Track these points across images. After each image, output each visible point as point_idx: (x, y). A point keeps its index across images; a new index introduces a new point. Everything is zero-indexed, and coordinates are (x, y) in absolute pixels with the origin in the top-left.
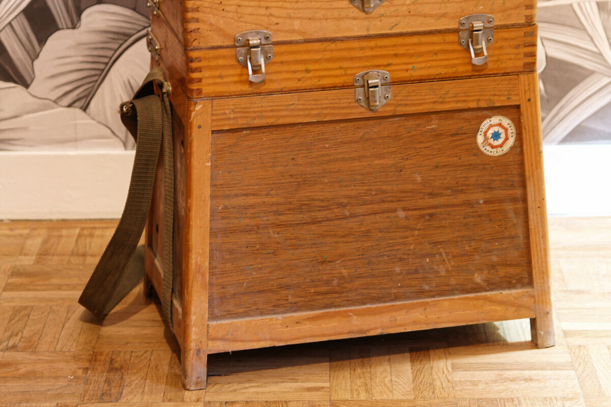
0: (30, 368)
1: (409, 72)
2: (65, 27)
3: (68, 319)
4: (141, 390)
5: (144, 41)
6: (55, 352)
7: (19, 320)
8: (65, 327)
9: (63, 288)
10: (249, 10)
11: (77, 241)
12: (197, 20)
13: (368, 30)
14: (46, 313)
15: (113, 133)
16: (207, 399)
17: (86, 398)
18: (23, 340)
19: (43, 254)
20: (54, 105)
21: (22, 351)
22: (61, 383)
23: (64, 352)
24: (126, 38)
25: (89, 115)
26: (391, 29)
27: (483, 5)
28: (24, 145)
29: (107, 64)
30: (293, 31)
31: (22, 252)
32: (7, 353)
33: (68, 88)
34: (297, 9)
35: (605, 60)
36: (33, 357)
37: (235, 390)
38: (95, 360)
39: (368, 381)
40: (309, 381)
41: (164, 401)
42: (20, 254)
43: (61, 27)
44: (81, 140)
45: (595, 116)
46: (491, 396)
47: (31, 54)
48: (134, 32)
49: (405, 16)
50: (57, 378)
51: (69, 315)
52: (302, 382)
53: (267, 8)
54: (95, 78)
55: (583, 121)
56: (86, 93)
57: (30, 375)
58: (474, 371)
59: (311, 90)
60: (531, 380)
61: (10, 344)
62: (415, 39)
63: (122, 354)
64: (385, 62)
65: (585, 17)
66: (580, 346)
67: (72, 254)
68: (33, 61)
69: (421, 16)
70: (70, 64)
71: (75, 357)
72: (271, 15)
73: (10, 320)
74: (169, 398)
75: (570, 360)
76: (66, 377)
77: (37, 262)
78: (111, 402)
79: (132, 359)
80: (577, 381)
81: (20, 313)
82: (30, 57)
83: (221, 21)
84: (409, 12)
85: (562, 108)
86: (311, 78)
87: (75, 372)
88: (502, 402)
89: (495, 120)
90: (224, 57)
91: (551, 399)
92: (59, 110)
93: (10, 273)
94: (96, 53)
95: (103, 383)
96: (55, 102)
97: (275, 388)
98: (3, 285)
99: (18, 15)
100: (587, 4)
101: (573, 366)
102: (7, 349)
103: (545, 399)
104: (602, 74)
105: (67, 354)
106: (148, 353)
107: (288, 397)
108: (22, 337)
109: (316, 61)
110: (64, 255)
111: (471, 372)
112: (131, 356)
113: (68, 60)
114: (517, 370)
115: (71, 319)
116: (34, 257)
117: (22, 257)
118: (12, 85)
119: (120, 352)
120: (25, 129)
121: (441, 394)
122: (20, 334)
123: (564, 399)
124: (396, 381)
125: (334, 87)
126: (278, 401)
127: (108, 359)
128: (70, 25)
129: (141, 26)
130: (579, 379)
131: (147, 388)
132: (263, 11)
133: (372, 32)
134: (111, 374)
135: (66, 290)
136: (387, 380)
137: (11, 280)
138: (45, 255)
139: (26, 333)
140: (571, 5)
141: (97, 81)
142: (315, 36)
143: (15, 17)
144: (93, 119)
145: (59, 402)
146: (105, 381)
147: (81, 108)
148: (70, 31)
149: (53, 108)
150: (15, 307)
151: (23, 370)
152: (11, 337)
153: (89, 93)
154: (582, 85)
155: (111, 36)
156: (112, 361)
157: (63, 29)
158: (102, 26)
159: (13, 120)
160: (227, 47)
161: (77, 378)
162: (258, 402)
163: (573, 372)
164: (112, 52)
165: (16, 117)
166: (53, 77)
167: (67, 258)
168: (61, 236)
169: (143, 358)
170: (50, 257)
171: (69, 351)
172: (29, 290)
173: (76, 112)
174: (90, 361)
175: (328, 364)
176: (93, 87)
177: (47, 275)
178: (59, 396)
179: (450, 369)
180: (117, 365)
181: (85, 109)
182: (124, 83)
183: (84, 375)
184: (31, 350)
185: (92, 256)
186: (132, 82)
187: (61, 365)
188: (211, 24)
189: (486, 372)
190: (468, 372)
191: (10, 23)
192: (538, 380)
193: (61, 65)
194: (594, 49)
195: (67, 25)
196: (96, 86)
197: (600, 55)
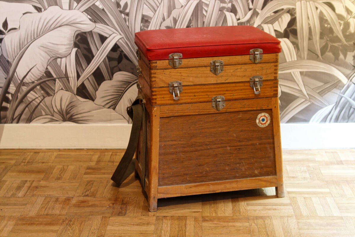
0: (93, 203)
1: (232, 96)
2: (107, 79)
3: (107, 185)
4: (133, 212)
5: (136, 85)
6: (102, 197)
7: (89, 185)
8: (106, 188)
9: (106, 174)
10: (174, 74)
11: (111, 157)
12: (155, 77)
13: (217, 81)
14: (99, 183)
15: (124, 118)
16: (157, 215)
17: (113, 214)
18: (91, 193)
19: (98, 162)
20: (103, 107)
21: (90, 197)
22: (104, 209)
23: (106, 197)
24: (129, 84)
25: (115, 111)
26: (225, 81)
27: (259, 72)
28: (92, 122)
29: (122, 93)
30: (190, 82)
31: (91, 160)
32: (85, 197)
33: (108, 101)
34: (191, 73)
35: (303, 93)
36: (94, 199)
37: (168, 212)
38: (117, 200)
39: (216, 209)
40: (194, 209)
41: (141, 216)
42: (90, 161)
43: (106, 79)
44: (113, 120)
45: (300, 113)
46: (261, 215)
47: (95, 89)
48: (132, 81)
49: (230, 76)
50: (102, 207)
51: (107, 184)
52: (192, 209)
53: (180, 73)
55: (295, 115)
56: (114, 103)
57: (93, 206)
58: (255, 206)
59: (196, 103)
60: (276, 209)
61: (86, 194)
62: (234, 85)
63: (127, 198)
64: (223, 93)
65: (296, 77)
66: (294, 197)
67: (109, 161)
68: (96, 92)
69: (236, 76)
70: (109, 93)
71: (110, 199)
72: (182, 76)
73: (86, 185)
74: (143, 214)
75: (290, 202)
76: (106, 206)
77: (96, 164)
78: (122, 216)
79: (130, 200)
80: (292, 210)
81: (90, 183)
82: (95, 90)
83: (164, 78)
84: (232, 75)
85: (287, 110)
86: (196, 98)
87: (109, 204)
88: (265, 217)
89: (263, 114)
90: (164, 91)
91: (283, 216)
92: (105, 109)
93: (86, 168)
94: (118, 89)
95: (119, 209)
96: (103, 106)
97: (182, 211)
98: (84, 172)
99: (91, 75)
100: (296, 72)
101: (291, 205)
102: (85, 196)
103: (281, 216)
104: (302, 98)
105: (107, 198)
106: (136, 198)
107: (187, 215)
108: (90, 192)
109: (198, 92)
110: (106, 162)
111: (254, 206)
112: (130, 199)
113: (109, 91)
114: (270, 206)
115: (108, 185)
116: (95, 163)
117: (91, 163)
118: (88, 100)
119: (126, 197)
120: (93, 116)
121: (243, 214)
122: (90, 191)
123: (288, 217)
124: (226, 209)
125: (204, 102)
126: (183, 216)
127: (121, 200)
128: (109, 79)
129: (134, 79)
130: (293, 209)
131: (135, 211)
132: (179, 74)
133: (218, 82)
134: (123, 206)
135: (106, 175)
136: (223, 209)
137: (87, 171)
138: (99, 162)
139: (92, 190)
140: (290, 73)
141: (118, 99)
142: (198, 83)
143: (90, 76)
144: (117, 113)
145: (103, 215)
146: (120, 208)
147: (113, 109)
148: (109, 81)
149: (103, 109)
150: (88, 180)
151: (90, 204)
152: (86, 191)
153: (116, 104)
154: (295, 102)
155: (124, 83)
156: (123, 200)
157: (107, 80)
158: (121, 79)
159: (88, 113)
160: (166, 87)
161: (110, 207)
162: (176, 216)
163: (291, 207)
164: (124, 89)
165: (89, 112)
166: (103, 97)
167: (107, 163)
168: (105, 155)
169: (134, 200)
170: (101, 162)
171: (107, 197)
172: (93, 174)
173: (111, 110)
174: (115, 201)
175: (201, 203)
176: (117, 101)
177: (100, 169)
178: (103, 213)
179: (246, 205)
180: (125, 202)
181: (114, 109)
182: (128, 100)
183: (113, 206)
184: (93, 196)
185: (115, 162)
186: (131, 100)
187: (104, 202)
188: (160, 79)
189: (259, 206)
190: (252, 206)
191: (88, 78)
192: (278, 209)
193: (106, 93)
194: (299, 89)
195: (108, 79)
196: (118, 101)
197: (301, 91)
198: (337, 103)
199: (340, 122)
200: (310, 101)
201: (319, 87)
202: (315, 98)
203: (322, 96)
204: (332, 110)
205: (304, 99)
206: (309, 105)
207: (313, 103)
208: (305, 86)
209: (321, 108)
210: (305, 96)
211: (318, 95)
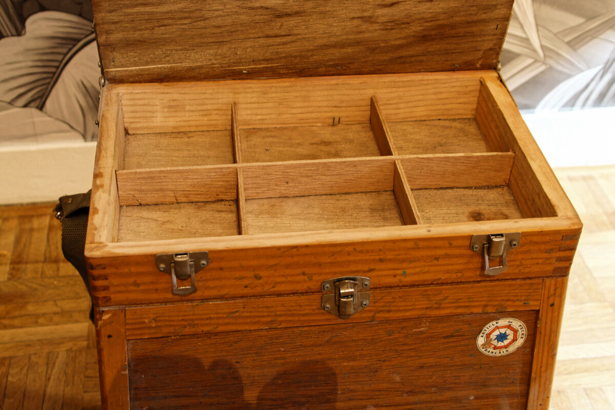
2: (9, 34)
3: (49, 379)
5: (94, 44)
9: (41, 321)
15: (72, 127)
19: (17, 261)
20: (10, 106)
24: (75, 43)
25: (46, 113)
29: (57, 67)
33: (22, 90)
43: (4, 34)
44: (41, 134)
48: (82, 37)
54: (47, 81)
56: (40, 94)
67: (45, 261)
70: (21, 68)
77: (12, 277)
92: (14, 110)
94: (45, 57)
96: (10, 103)
110: (37, 261)
113: (18, 65)
116: (8, 268)
128: (14, 32)
129: (87, 30)
135: (42, 325)
138: (19, 263)
141: (49, 83)
144: (50, 116)
147: (37, 108)
148: (16, 39)
149: (8, 109)
153: (43, 95)
155: (59, 41)
157: (8, 36)
158: (49, 32)
164: (62, 56)
166: (6, 81)
167: (40, 267)
168: (32, 230)
170: (23, 266)
173: (33, 111)
176: (47, 88)
177: (23, 299)
181: (41, 108)
182: (78, 84)
186: (85, 83)
193: (13, 70)
194: (523, 35)
195: (11, 33)
196: (49, 88)
197: (527, 40)
198: (607, 63)
199: (606, 106)
200: (544, 63)
201: (573, 29)
202: (558, 54)
203: (575, 50)
204: (592, 80)
205: (532, 58)
206: (542, 73)
207: (551, 68)
208: (540, 28)
209: (569, 76)
210: (535, 51)
211: (567, 47)
